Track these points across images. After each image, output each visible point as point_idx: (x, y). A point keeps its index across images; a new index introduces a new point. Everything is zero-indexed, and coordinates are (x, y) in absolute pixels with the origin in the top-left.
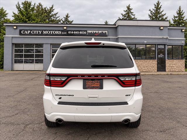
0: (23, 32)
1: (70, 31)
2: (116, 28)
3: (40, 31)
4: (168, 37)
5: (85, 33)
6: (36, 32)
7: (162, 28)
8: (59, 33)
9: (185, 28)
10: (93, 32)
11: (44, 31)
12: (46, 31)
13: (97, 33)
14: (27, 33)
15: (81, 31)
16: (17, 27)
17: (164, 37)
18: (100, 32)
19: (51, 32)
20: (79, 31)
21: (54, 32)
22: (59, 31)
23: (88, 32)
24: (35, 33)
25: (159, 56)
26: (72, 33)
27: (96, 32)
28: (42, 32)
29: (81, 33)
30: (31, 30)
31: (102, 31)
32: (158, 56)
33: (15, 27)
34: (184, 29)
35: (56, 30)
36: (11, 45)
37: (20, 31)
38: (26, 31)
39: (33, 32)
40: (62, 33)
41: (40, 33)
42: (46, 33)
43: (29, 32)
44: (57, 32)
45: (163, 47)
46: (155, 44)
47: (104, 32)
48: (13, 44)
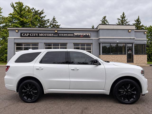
0: (23, 35)
1: (61, 33)
2: (98, 31)
3: (36, 34)
4: (135, 38)
5: (72, 35)
6: (34, 35)
7: (130, 31)
8: (52, 35)
10: (79, 34)
11: (40, 34)
12: (41, 34)
13: (82, 35)
14: (26, 35)
15: (69, 34)
16: (18, 31)
17: (132, 38)
18: (84, 34)
19: (45, 35)
20: (68, 34)
21: (48, 35)
22: (52, 33)
23: (75, 35)
25: (129, 53)
26: (63, 35)
27: (81, 35)
28: (38, 35)
29: (69, 35)
30: (30, 33)
31: (86, 34)
32: (127, 53)
33: (17, 31)
34: (146, 32)
35: (49, 33)
36: (14, 44)
37: (21, 33)
38: (26, 34)
39: (31, 35)
40: (54, 35)
41: (37, 35)
42: (41, 35)
43: (28, 34)
44: (50, 35)
45: (131, 45)
46: (126, 43)
47: (87, 34)
48: (15, 43)
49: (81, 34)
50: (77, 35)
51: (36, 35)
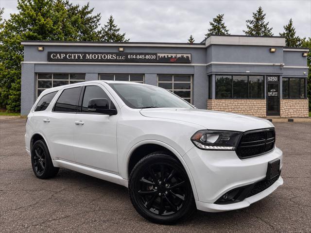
0: (54, 56)
1: (131, 54)
2: (206, 49)
3: (80, 55)
4: (284, 64)
5: (154, 57)
6: (75, 57)
7: (273, 50)
8: (112, 57)
9: (308, 50)
10: (168, 56)
11: (87, 55)
12: (91, 55)
13: (174, 57)
14: (59, 58)
15: (148, 54)
16: (43, 48)
17: (276, 64)
18: (179, 56)
19: (98, 56)
20: (146, 54)
21: (105, 57)
22: (112, 54)
23: (159, 56)
24: (73, 58)
25: (270, 94)
26: (134, 57)
27: (172, 57)
28: (84, 57)
29: (147, 57)
30: (66, 53)
31: (182, 55)
32: (267, 94)
33: (40, 48)
34: (306, 52)
35: (107, 53)
36: (33, 75)
37: (49, 54)
38: (58, 55)
39: (69, 56)
40: (117, 58)
41: (81, 58)
42: (91, 58)
43: (63, 56)
44: (109, 57)
45: (275, 79)
46: (264, 76)
47: (185, 56)
48: (36, 73)
49: (172, 55)
50: (165, 56)
51: (79, 57)
